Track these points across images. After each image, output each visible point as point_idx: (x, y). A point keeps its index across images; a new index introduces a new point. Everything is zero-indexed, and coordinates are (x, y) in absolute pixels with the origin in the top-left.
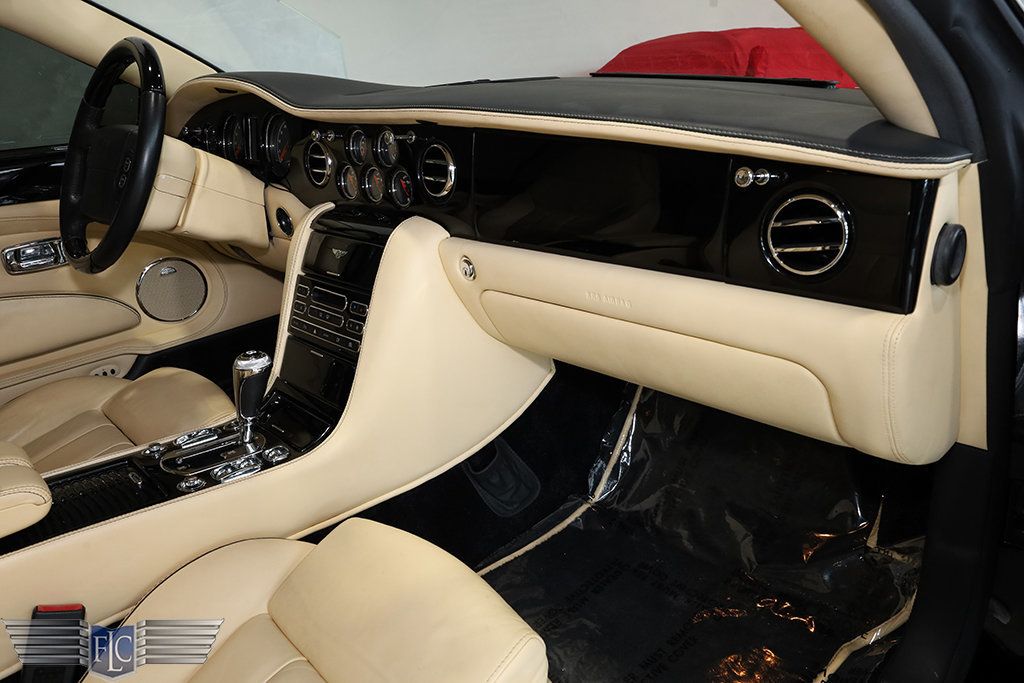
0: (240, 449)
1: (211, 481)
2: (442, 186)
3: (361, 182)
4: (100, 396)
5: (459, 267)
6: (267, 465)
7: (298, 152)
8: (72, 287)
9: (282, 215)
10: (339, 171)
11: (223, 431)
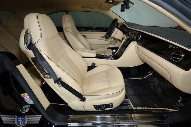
0: (111, 58)
1: (107, 59)
2: (139, 38)
3: (134, 37)
4: (104, 50)
5: (137, 48)
6: (112, 60)
7: (128, 31)
8: (104, 39)
9: (124, 37)
10: (130, 34)
11: (110, 56)
